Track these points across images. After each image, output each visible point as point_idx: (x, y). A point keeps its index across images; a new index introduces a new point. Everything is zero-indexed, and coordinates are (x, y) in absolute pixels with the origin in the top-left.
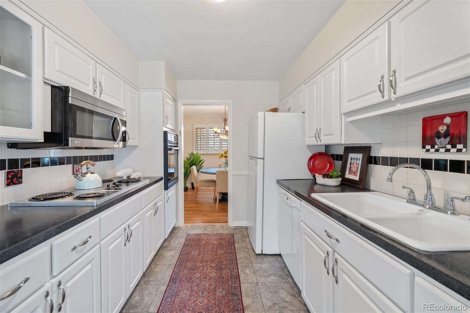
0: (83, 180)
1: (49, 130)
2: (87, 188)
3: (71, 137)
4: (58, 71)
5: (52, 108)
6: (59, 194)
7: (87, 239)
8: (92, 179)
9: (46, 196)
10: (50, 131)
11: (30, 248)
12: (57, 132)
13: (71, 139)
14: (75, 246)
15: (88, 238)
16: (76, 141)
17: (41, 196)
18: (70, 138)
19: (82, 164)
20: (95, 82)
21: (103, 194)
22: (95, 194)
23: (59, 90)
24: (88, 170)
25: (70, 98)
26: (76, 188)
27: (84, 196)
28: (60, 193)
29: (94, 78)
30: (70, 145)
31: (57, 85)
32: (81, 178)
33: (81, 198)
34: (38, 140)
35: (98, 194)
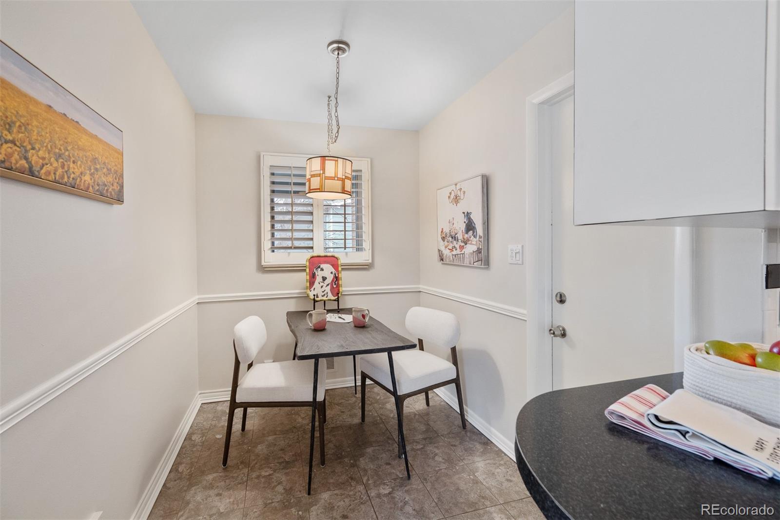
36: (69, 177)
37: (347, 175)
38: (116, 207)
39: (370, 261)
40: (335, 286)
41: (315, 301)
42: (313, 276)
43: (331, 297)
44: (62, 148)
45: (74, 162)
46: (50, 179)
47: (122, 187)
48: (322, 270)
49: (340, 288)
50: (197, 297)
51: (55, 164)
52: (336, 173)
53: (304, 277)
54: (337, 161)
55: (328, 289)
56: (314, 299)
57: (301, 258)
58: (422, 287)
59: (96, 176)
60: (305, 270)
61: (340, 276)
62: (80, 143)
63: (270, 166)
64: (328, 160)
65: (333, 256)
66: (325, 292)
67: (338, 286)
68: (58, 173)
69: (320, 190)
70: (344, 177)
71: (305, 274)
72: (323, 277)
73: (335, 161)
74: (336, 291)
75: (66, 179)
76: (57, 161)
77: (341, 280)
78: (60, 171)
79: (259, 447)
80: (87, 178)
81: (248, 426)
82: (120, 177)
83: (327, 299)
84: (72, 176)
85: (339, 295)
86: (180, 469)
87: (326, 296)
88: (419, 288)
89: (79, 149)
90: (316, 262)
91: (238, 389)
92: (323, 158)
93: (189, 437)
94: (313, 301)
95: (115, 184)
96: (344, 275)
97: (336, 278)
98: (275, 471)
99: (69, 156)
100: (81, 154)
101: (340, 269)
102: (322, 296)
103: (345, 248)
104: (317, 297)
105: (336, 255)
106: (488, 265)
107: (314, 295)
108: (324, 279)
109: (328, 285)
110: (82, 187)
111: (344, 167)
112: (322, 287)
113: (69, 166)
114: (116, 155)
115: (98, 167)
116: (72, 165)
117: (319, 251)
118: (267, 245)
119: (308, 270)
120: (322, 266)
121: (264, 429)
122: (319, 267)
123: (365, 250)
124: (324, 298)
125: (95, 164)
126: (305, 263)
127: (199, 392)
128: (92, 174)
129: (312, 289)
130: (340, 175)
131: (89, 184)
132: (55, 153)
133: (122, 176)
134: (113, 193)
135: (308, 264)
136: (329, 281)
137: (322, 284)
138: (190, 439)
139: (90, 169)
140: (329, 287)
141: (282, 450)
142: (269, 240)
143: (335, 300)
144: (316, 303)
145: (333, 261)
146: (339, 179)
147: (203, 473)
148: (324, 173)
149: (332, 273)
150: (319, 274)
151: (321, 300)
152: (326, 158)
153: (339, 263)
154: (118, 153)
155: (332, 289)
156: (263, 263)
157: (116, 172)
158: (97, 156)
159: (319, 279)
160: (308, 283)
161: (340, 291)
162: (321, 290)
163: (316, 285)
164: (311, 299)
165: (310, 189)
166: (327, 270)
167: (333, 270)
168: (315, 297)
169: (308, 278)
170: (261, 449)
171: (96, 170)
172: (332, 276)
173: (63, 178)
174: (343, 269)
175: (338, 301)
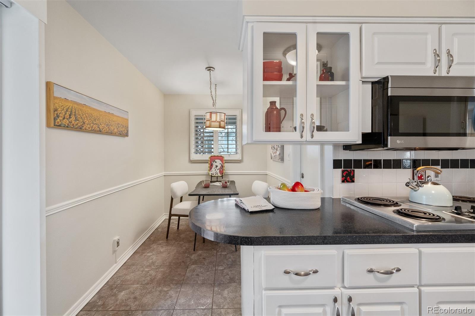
0: (418, 191)
1: (369, 131)
2: (424, 203)
3: (391, 135)
4: (378, 63)
5: (373, 106)
6: (383, 201)
7: (392, 269)
8: (433, 192)
9: (370, 199)
10: (371, 132)
11: (320, 244)
12: (377, 131)
13: (391, 139)
14: (372, 269)
15: (394, 269)
16: (397, 141)
17: (365, 199)
18: (389, 138)
19: (418, 169)
20: (437, 55)
21: (438, 217)
22: (425, 214)
23: (378, 84)
24: (429, 179)
25: (389, 90)
26: (410, 200)
27: (406, 212)
28: (386, 199)
29: (435, 49)
30: (389, 146)
31: (376, 80)
32: (416, 188)
33: (402, 213)
34: (356, 142)
35: (430, 214)
36: (110, 131)
37: (222, 120)
38: (126, 138)
39: (241, 159)
40: (221, 170)
41: (212, 176)
42: (211, 165)
43: (219, 175)
44: (108, 122)
45: (112, 126)
46: (105, 132)
47: (128, 131)
48: (216, 162)
49: (224, 171)
50: (164, 173)
51: (106, 128)
52: (216, 119)
53: (207, 165)
54: (217, 114)
55: (218, 171)
56: (211, 175)
57: (207, 157)
58: (268, 172)
59: (119, 129)
60: (208, 162)
61: (224, 165)
62: (113, 120)
63: (195, 115)
64: (213, 113)
65: (221, 156)
66: (217, 173)
67: (223, 170)
68: (107, 130)
69: (209, 127)
70: (220, 121)
71: (208, 164)
72: (216, 166)
73: (216, 114)
74: (222, 172)
75: (109, 131)
76: (107, 127)
77: (224, 167)
78: (108, 129)
79: (182, 235)
80: (116, 130)
81: (180, 228)
82: (127, 128)
83: (217, 175)
84: (111, 130)
85: (223, 174)
86: (151, 238)
87: (217, 174)
88: (266, 173)
89: (113, 121)
90: (213, 159)
91: (172, 209)
92: (211, 113)
93: (157, 229)
94: (211, 176)
95: (125, 131)
96: (226, 165)
97: (222, 166)
98: (185, 243)
99: (110, 124)
100: (114, 123)
101: (224, 162)
102: (215, 174)
103: (228, 152)
104: (213, 174)
105: (223, 156)
106: (283, 161)
107: (211, 174)
108: (217, 166)
109: (218, 169)
110: (114, 133)
111: (220, 116)
112: (215, 170)
113: (110, 127)
114: (126, 121)
115: (119, 126)
116: (111, 127)
117: (215, 154)
118: (193, 150)
119: (209, 162)
120: (216, 160)
121: (186, 230)
122: (215, 161)
123: (238, 153)
124: (216, 175)
125: (118, 125)
126: (208, 159)
127: (164, 214)
128: (117, 129)
129: (211, 171)
130: (218, 120)
131: (116, 132)
132: (106, 125)
133: (128, 127)
134: (124, 134)
135: (209, 159)
136: (218, 167)
137: (215, 169)
138: (157, 230)
139: (117, 127)
140: (219, 170)
141: (190, 237)
142: (194, 148)
143: (221, 176)
144: (212, 177)
145: (221, 158)
146: (218, 122)
147: (159, 240)
148: (211, 119)
149: (220, 164)
150: (215, 164)
151: (215, 176)
152: (212, 113)
153: (224, 159)
154: (127, 120)
155: (220, 171)
156: (191, 159)
157: (126, 126)
158: (119, 122)
159: (214, 166)
160: (209, 168)
161: (224, 172)
162: (215, 171)
163: (213, 169)
164: (210, 175)
165: (206, 127)
166: (218, 163)
167: (221, 163)
168: (212, 174)
169: (209, 166)
170: (182, 236)
171: (119, 127)
172: (220, 165)
173: (108, 131)
174: (225, 162)
175: (222, 177)
